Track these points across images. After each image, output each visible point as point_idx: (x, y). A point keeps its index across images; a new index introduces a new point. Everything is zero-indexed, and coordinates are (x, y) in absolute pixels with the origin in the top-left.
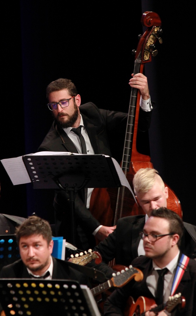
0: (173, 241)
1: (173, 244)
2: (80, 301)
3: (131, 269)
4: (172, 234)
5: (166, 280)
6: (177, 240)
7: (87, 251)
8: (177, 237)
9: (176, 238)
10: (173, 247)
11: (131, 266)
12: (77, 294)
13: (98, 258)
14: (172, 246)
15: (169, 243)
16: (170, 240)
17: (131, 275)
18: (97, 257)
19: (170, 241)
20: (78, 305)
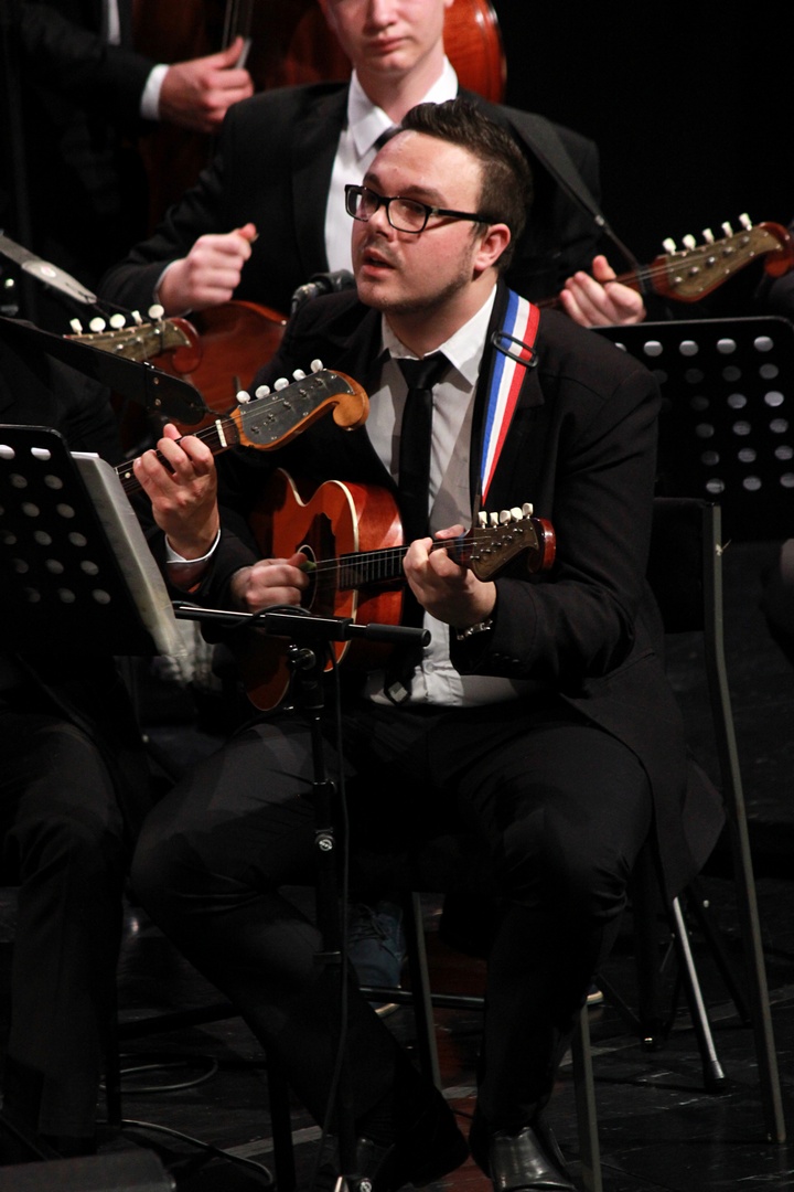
0: (482, 249)
1: (481, 265)
2: (67, 511)
3: (320, 373)
4: (483, 218)
5: (438, 409)
6: (499, 248)
7: (144, 314)
8: (502, 233)
9: (497, 238)
10: (483, 275)
11: (317, 364)
12: (55, 483)
13: (185, 346)
14: (477, 273)
15: (468, 251)
16: (475, 241)
17: (317, 401)
18: (184, 340)
19: (472, 247)
20: (60, 528)
